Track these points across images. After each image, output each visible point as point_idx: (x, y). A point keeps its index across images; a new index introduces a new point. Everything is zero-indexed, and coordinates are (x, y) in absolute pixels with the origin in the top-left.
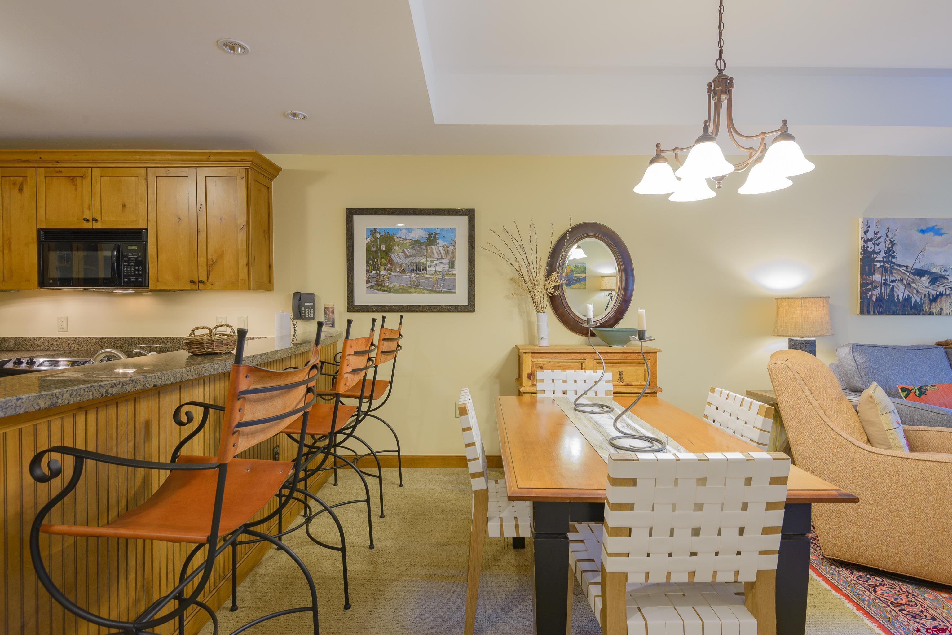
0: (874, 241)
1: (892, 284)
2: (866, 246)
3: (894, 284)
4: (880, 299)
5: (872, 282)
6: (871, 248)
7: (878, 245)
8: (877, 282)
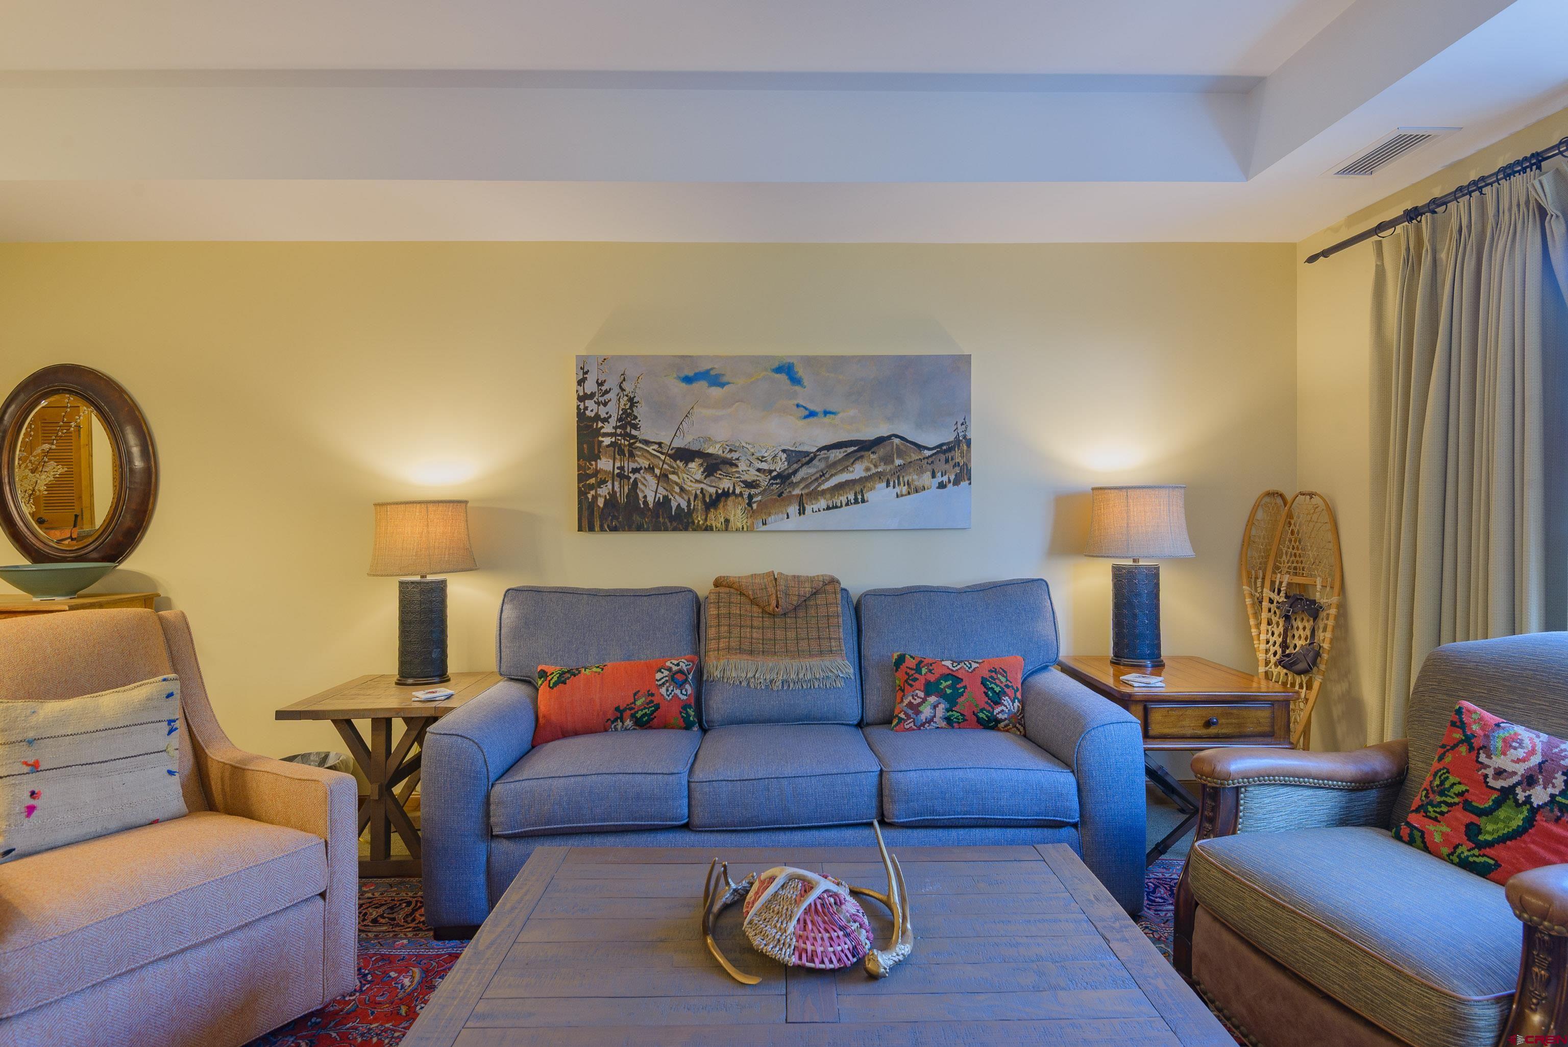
0: (597, 397)
1: (633, 477)
2: (582, 407)
3: (637, 475)
4: (612, 502)
5: (597, 472)
6: (592, 411)
7: (605, 404)
8: (606, 472)
